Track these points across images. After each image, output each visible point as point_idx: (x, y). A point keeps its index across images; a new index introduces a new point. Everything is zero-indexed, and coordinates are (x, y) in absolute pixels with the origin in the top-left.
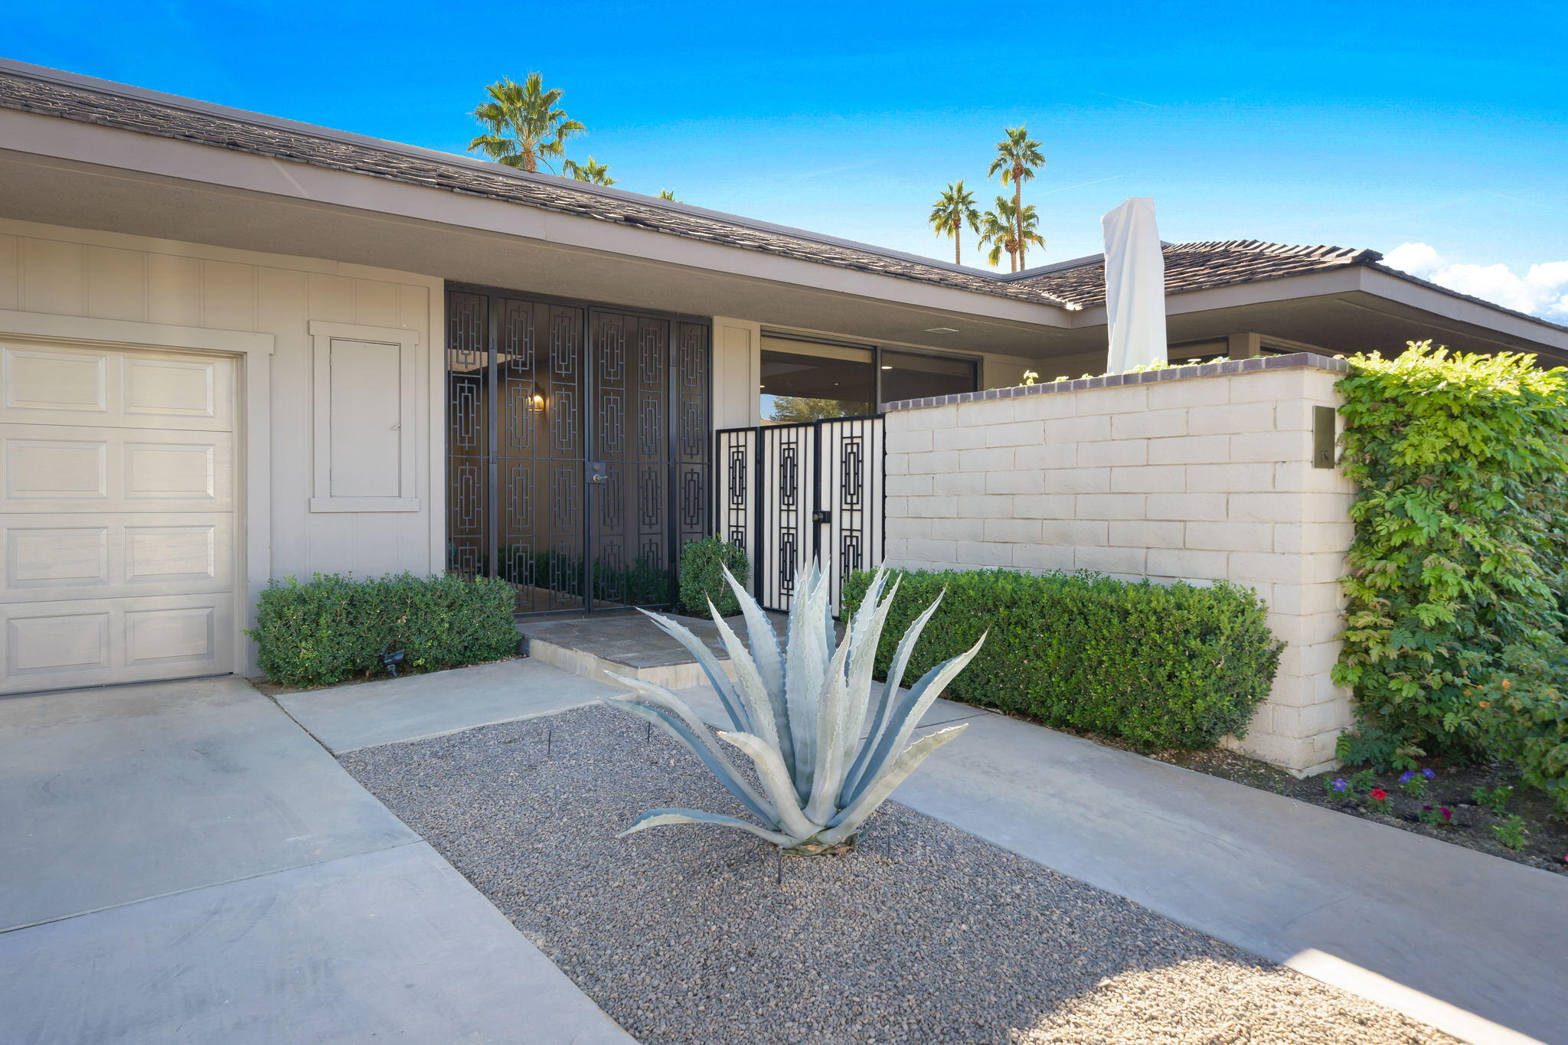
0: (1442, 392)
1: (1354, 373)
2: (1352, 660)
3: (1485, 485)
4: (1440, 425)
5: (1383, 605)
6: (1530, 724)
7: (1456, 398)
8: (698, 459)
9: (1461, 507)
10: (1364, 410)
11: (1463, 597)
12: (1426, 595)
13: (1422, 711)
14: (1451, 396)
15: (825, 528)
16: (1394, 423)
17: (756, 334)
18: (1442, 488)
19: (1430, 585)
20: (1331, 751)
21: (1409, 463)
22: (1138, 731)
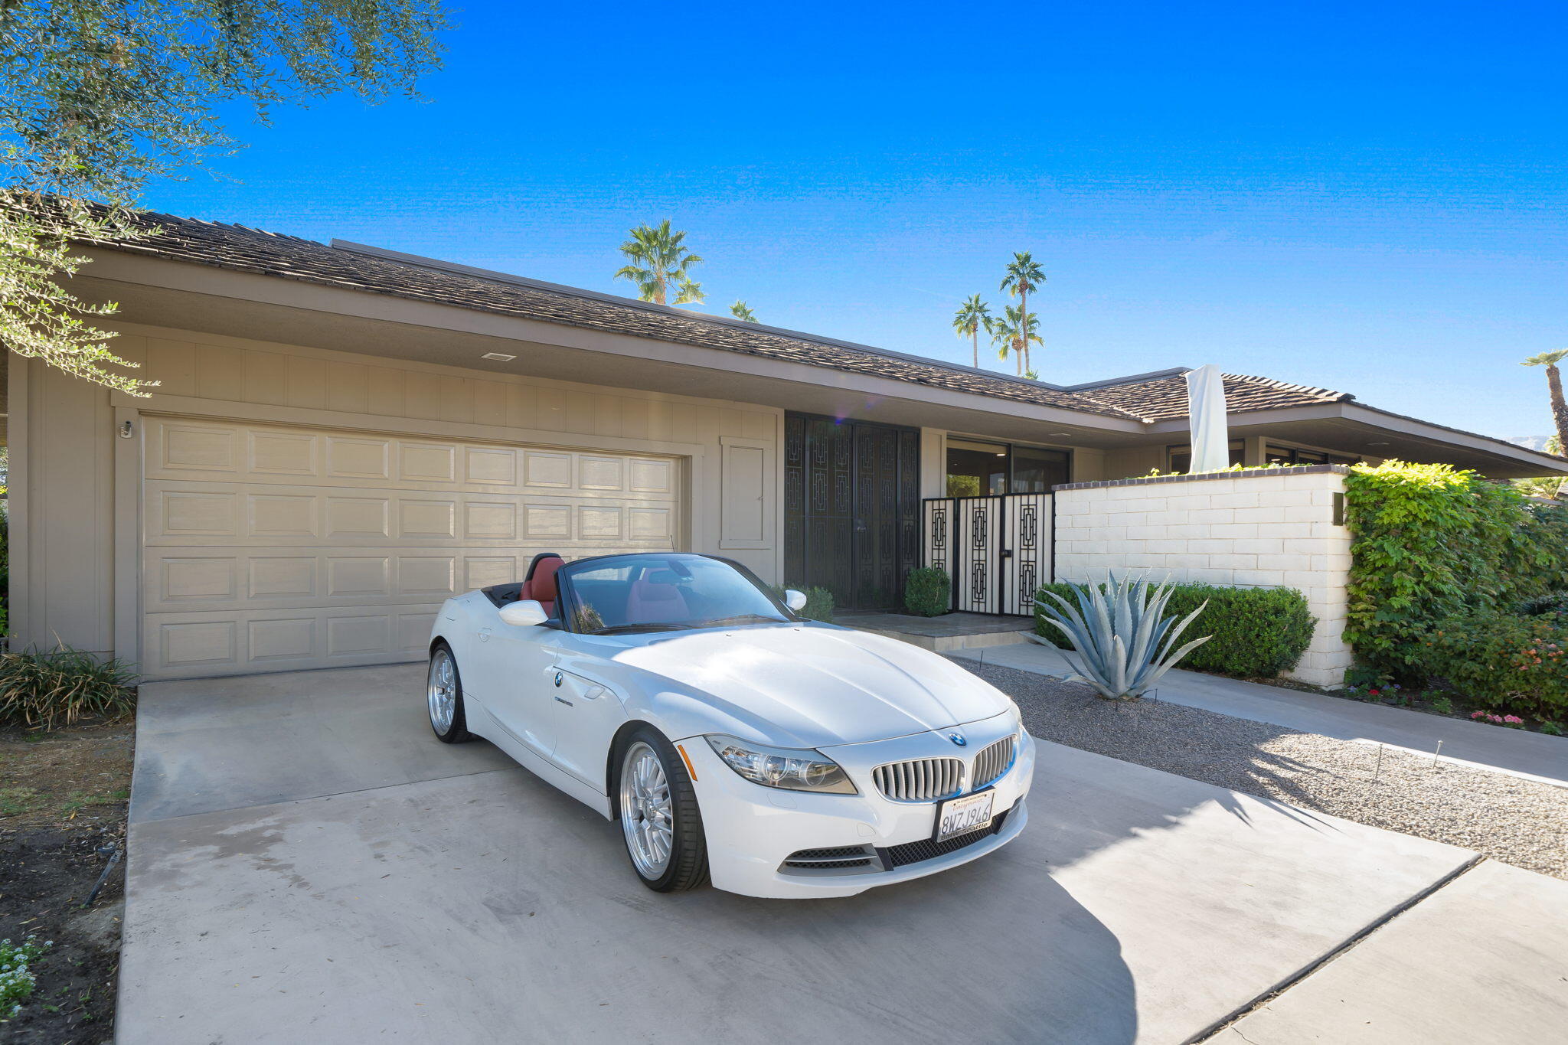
0: (1403, 486)
1: (1353, 475)
2: (1354, 629)
3: (1427, 534)
4: (1402, 503)
5: (1371, 599)
6: (1452, 654)
7: (1411, 489)
8: (912, 517)
9: (1414, 546)
10: (1361, 495)
11: (1414, 594)
12: (1394, 593)
13: (1392, 655)
14: (1408, 488)
15: (1008, 561)
16: (1376, 502)
17: (945, 438)
18: (1403, 536)
19: (1397, 587)
20: (1341, 679)
21: (1385, 523)
22: (1237, 667)
